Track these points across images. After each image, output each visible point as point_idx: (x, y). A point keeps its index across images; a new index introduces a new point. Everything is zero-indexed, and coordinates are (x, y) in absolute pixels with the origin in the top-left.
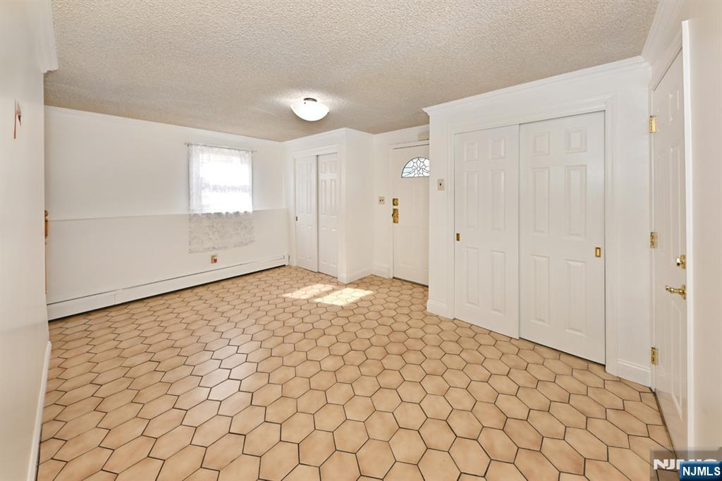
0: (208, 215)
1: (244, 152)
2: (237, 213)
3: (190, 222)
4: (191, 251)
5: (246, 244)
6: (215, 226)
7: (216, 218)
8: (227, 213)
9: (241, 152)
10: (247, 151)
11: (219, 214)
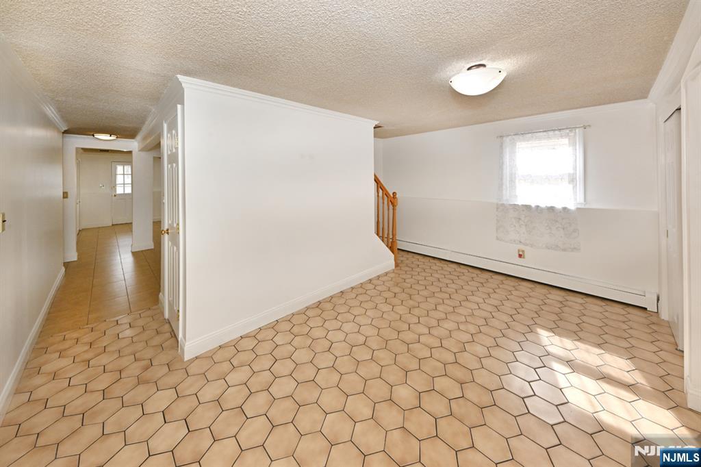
0: (515, 207)
1: (568, 131)
2: (552, 209)
3: (497, 211)
4: (497, 239)
5: (564, 250)
6: (523, 219)
7: (523, 210)
8: (538, 207)
9: (562, 132)
10: (571, 129)
11: (528, 207)
